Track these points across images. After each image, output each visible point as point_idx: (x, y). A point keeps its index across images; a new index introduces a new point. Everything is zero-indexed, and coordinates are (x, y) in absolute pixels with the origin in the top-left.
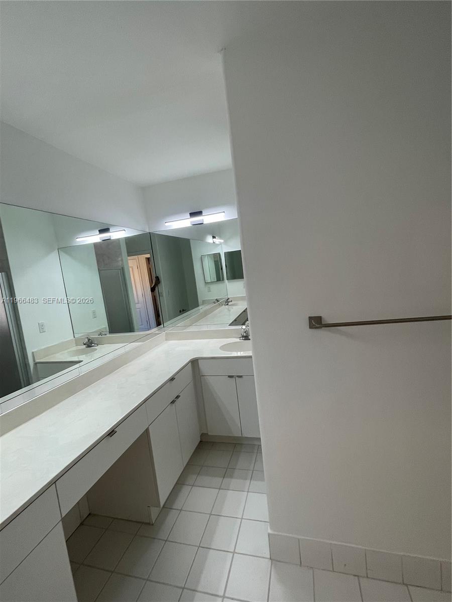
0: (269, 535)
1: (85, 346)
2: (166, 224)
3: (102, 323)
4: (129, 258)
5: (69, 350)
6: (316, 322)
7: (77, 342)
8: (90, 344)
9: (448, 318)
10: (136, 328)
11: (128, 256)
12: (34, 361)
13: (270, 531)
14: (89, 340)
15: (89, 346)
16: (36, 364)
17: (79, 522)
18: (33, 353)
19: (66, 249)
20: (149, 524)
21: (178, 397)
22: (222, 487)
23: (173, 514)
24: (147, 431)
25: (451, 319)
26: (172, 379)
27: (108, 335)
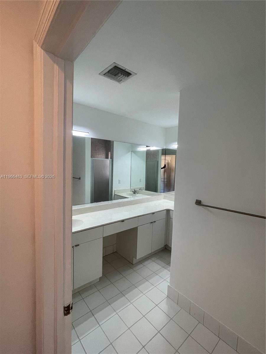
0: (168, 286)
1: (133, 193)
2: (173, 146)
3: (143, 185)
4: (162, 156)
5: (127, 193)
6: (199, 203)
7: (131, 190)
8: (135, 192)
9: (264, 218)
10: (159, 191)
11: (162, 155)
12: (114, 193)
13: (169, 284)
14: (135, 191)
15: (134, 193)
16: (115, 195)
17: (112, 252)
18: (115, 190)
19: (134, 152)
20: (132, 264)
21: (155, 222)
22: (164, 267)
23: (141, 266)
24: (137, 227)
25: (265, 218)
26: (153, 213)
27: (144, 191)
